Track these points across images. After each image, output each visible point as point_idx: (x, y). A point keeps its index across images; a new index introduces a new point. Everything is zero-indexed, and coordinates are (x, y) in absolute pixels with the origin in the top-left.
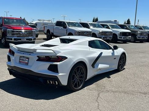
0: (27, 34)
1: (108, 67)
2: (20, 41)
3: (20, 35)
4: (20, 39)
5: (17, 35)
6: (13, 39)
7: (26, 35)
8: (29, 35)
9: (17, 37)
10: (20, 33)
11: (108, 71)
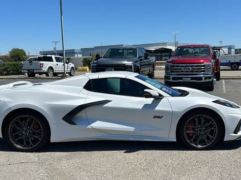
0: (192, 69)
1: (133, 131)
2: (181, 81)
3: (182, 72)
4: (181, 78)
5: (177, 72)
6: (171, 78)
7: (192, 71)
8: (197, 72)
9: (177, 75)
10: (182, 69)
11: (132, 139)
